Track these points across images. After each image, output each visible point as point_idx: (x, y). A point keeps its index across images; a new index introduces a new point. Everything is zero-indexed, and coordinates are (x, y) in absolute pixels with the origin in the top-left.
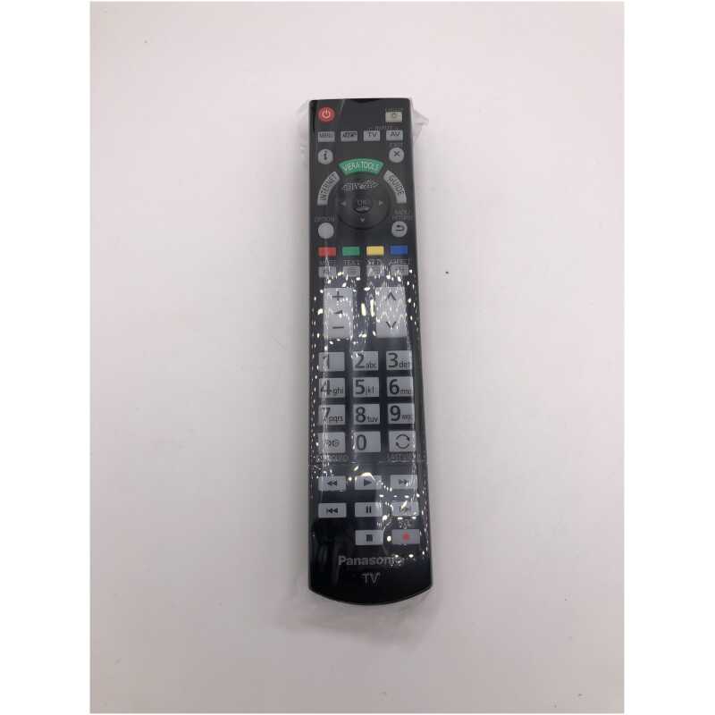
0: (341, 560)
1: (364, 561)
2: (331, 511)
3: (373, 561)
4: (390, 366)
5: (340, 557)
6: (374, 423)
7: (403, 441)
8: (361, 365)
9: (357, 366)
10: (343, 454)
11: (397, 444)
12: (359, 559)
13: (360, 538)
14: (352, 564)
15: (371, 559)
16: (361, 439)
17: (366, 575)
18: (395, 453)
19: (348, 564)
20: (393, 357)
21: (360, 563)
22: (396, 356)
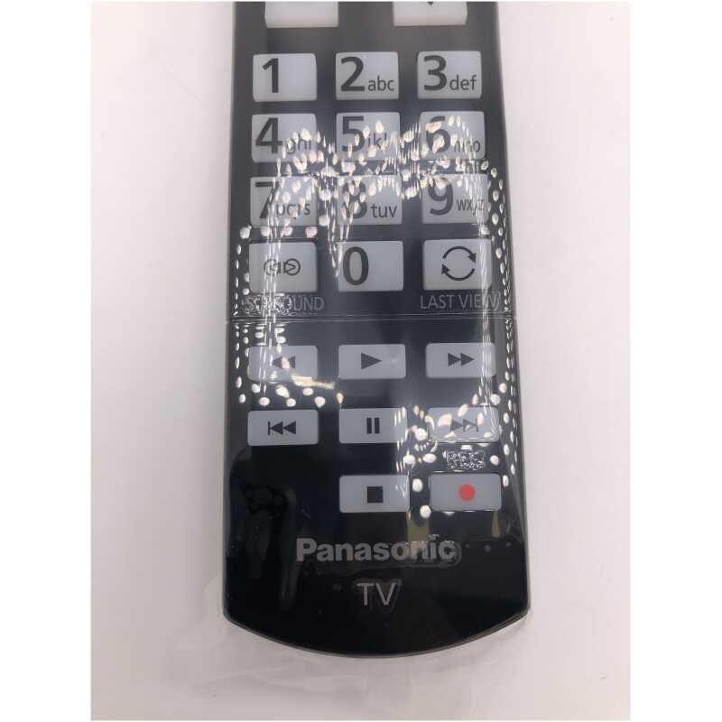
0: (304, 547)
1: (360, 553)
2: (279, 428)
3: (382, 552)
4: (427, 88)
5: (300, 542)
6: (388, 221)
7: (458, 263)
8: (356, 83)
9: (346, 87)
10: (313, 294)
11: (445, 270)
12: (348, 547)
13: (352, 494)
14: (330, 558)
15: (376, 548)
16: (356, 257)
17: (365, 586)
18: (440, 292)
19: (320, 557)
20: (435, 65)
21: (350, 558)
22: (443, 63)
